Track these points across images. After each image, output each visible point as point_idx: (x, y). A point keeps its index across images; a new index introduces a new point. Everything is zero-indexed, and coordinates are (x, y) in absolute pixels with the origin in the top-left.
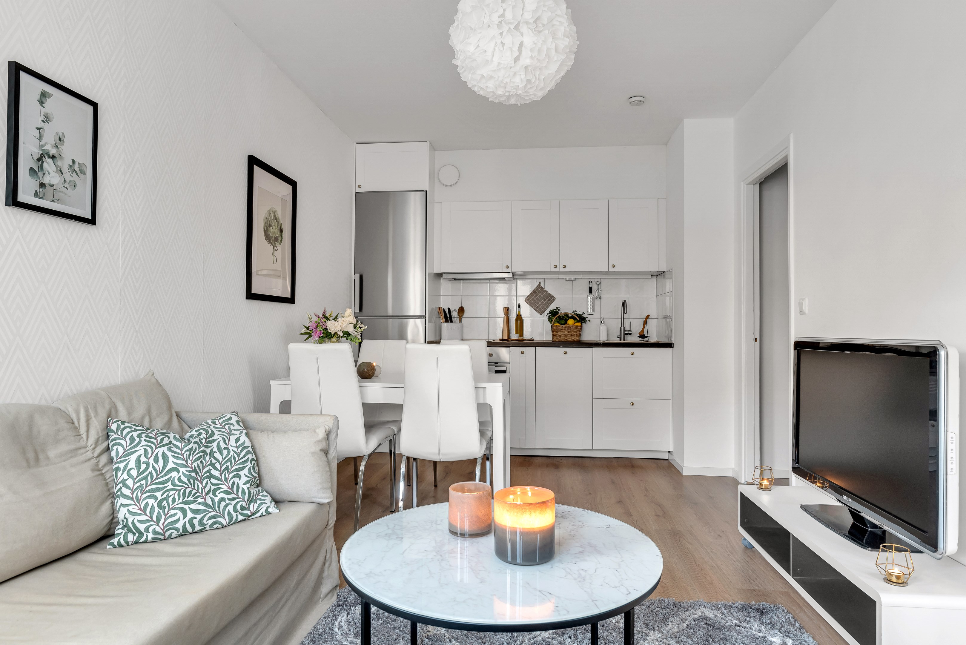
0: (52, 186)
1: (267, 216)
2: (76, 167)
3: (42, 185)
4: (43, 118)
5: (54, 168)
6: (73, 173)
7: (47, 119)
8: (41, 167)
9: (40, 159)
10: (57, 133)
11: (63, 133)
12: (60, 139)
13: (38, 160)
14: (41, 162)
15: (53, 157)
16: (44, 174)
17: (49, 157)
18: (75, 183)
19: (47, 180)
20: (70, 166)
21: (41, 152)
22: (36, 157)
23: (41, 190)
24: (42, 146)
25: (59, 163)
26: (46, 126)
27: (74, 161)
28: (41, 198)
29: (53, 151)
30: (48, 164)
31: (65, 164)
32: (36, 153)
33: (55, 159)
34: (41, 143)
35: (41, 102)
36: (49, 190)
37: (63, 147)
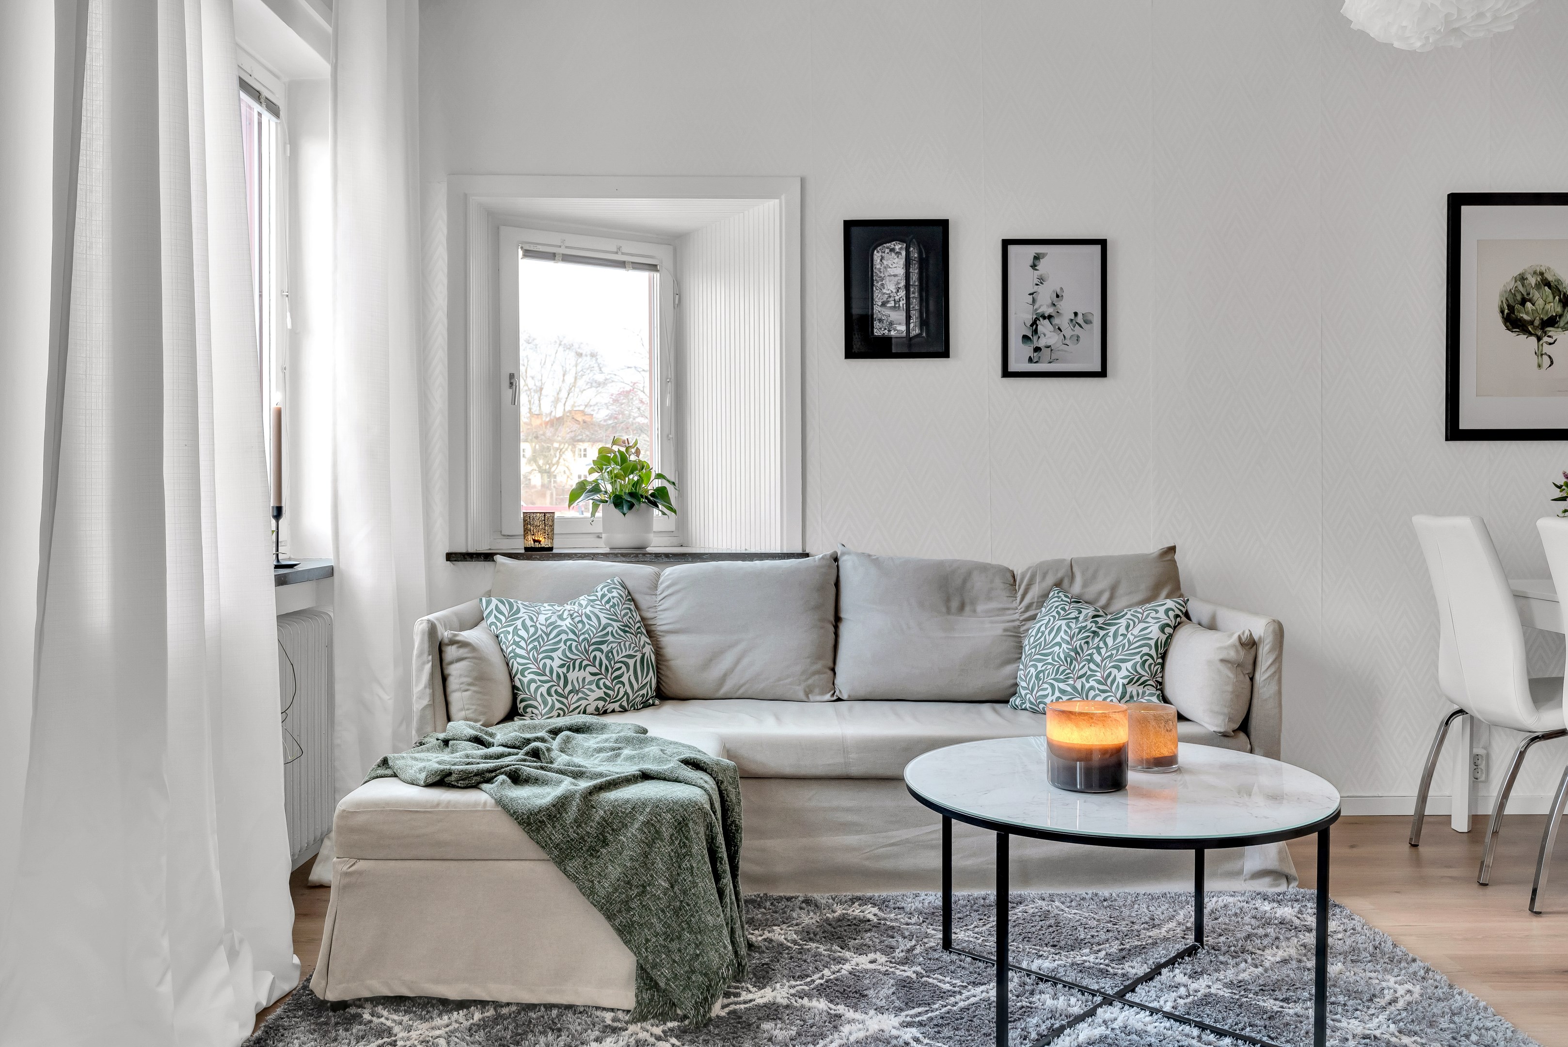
0: (1048, 347)
1: (1512, 285)
2: (1080, 319)
3: (1037, 349)
4: (1036, 281)
5: (1051, 328)
6: (1074, 327)
7: (1041, 280)
8: (1036, 332)
9: (1034, 323)
10: (1054, 291)
11: (1061, 289)
12: (1058, 296)
13: (1032, 325)
14: (1034, 327)
15: (1050, 317)
16: (1039, 337)
17: (1044, 318)
18: (1078, 337)
19: (1042, 343)
20: (1072, 320)
21: (1035, 317)
22: (1029, 323)
23: (1035, 354)
24: (1036, 310)
25: (1056, 321)
26: (1040, 289)
27: (1076, 314)
28: (1036, 362)
29: (1049, 311)
30: (1044, 326)
31: (1063, 321)
32: (1029, 318)
33: (1052, 320)
34: (1035, 307)
35: (1034, 266)
36: (1046, 352)
37: (1062, 303)
